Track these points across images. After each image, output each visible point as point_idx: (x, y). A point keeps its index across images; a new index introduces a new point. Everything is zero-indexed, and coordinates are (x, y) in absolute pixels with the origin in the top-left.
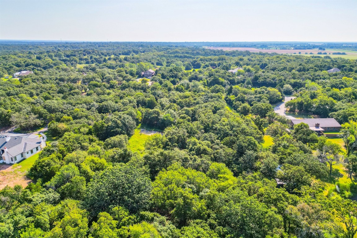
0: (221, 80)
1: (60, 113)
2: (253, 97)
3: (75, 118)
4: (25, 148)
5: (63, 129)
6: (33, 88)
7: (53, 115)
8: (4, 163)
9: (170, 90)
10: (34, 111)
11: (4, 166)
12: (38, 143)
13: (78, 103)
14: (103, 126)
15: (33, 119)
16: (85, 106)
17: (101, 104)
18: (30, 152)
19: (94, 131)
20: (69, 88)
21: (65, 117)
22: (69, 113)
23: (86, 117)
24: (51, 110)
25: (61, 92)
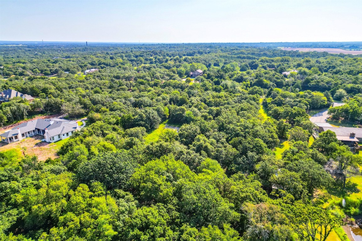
0: (265, 81)
1: (100, 105)
2: (292, 101)
3: (112, 110)
4: (62, 131)
5: (97, 118)
6: (90, 84)
7: (95, 107)
8: (45, 141)
9: (206, 89)
10: (81, 102)
11: (44, 143)
12: (74, 128)
13: (119, 98)
14: (130, 118)
15: (79, 109)
16: (124, 100)
17: (137, 100)
18: (66, 135)
19: (121, 122)
20: (119, 84)
21: (104, 108)
22: (108, 106)
23: (120, 109)
24: (95, 102)
25: (110, 87)
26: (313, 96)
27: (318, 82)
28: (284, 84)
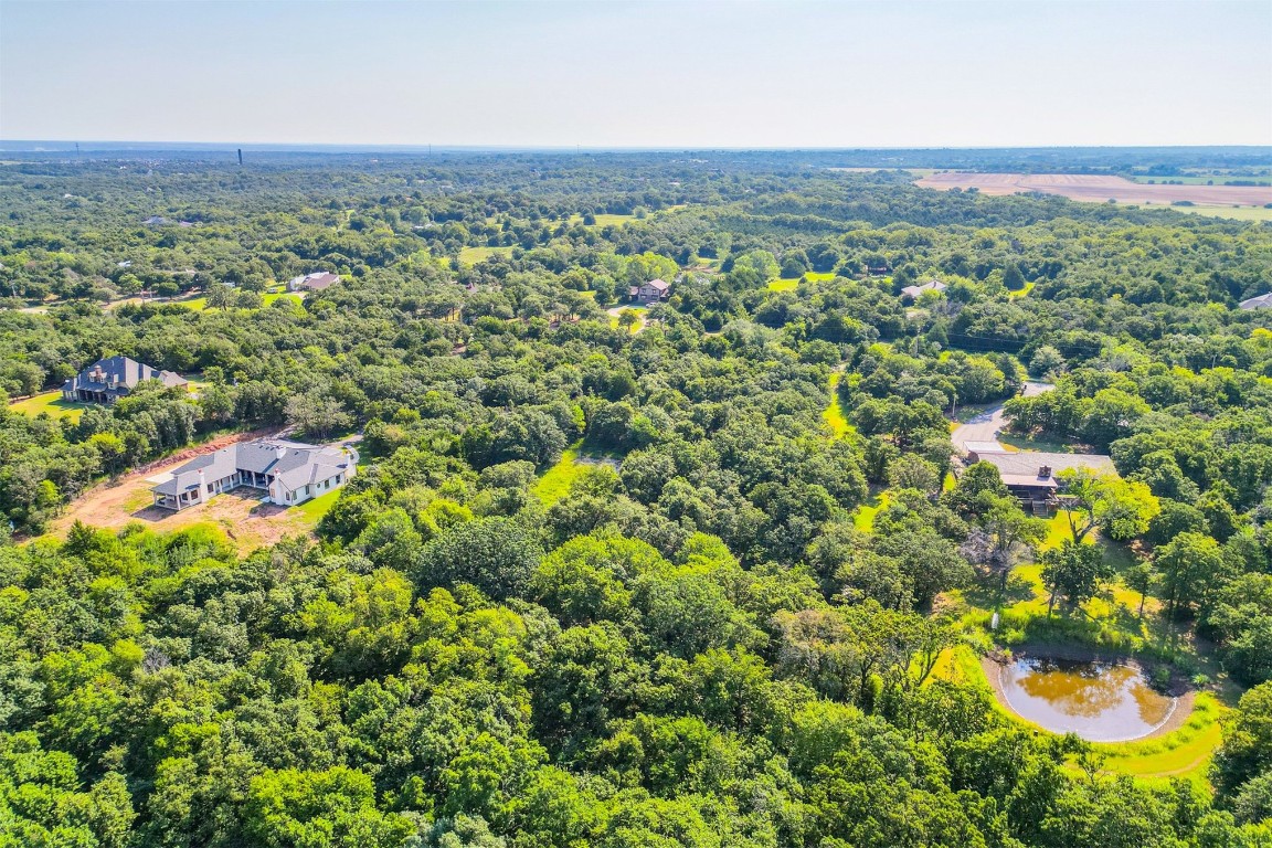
0: (849, 322)
1: (393, 401)
2: (915, 383)
3: (426, 414)
4: (314, 474)
5: (396, 439)
6: (336, 332)
7: (377, 405)
8: (272, 504)
10: (336, 394)
11: (273, 508)
12: (340, 466)
13: (438, 378)
14: (484, 438)
15: (335, 413)
16: (454, 385)
17: (493, 382)
18: (323, 484)
19: (463, 448)
20: (423, 332)
21: (404, 411)
22: (413, 402)
23: (452, 413)
24: (374, 393)
25: (402, 343)
26: (968, 368)
27: (993, 324)
28: (903, 328)
